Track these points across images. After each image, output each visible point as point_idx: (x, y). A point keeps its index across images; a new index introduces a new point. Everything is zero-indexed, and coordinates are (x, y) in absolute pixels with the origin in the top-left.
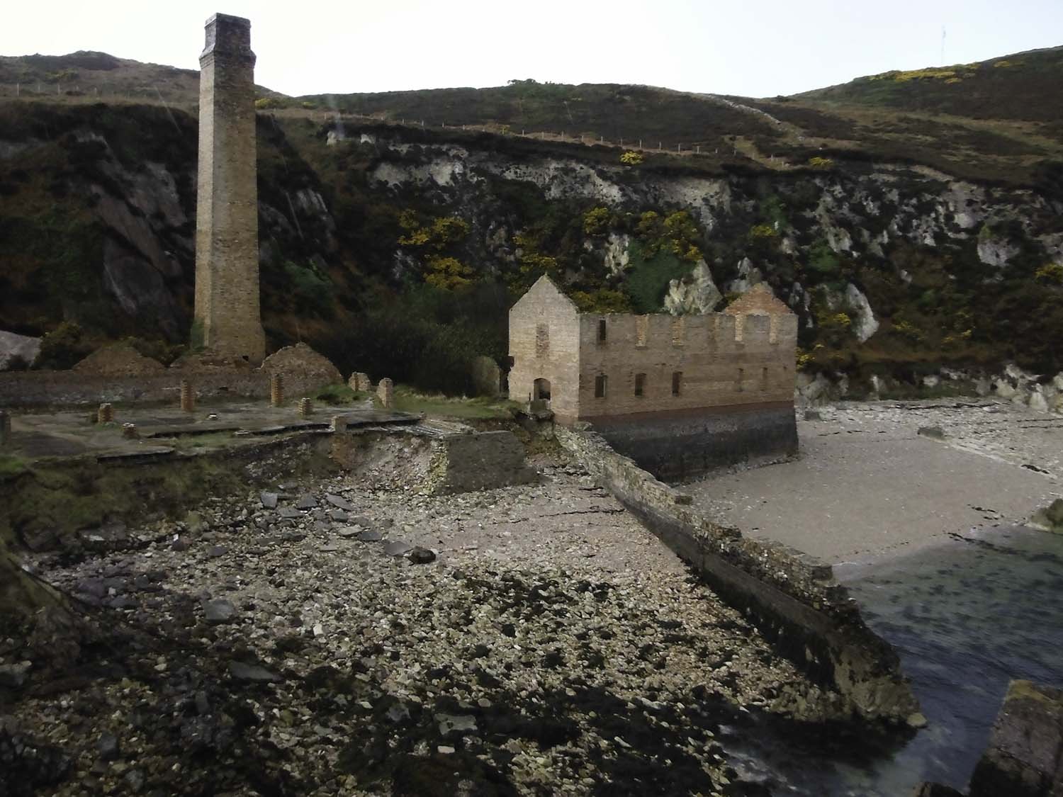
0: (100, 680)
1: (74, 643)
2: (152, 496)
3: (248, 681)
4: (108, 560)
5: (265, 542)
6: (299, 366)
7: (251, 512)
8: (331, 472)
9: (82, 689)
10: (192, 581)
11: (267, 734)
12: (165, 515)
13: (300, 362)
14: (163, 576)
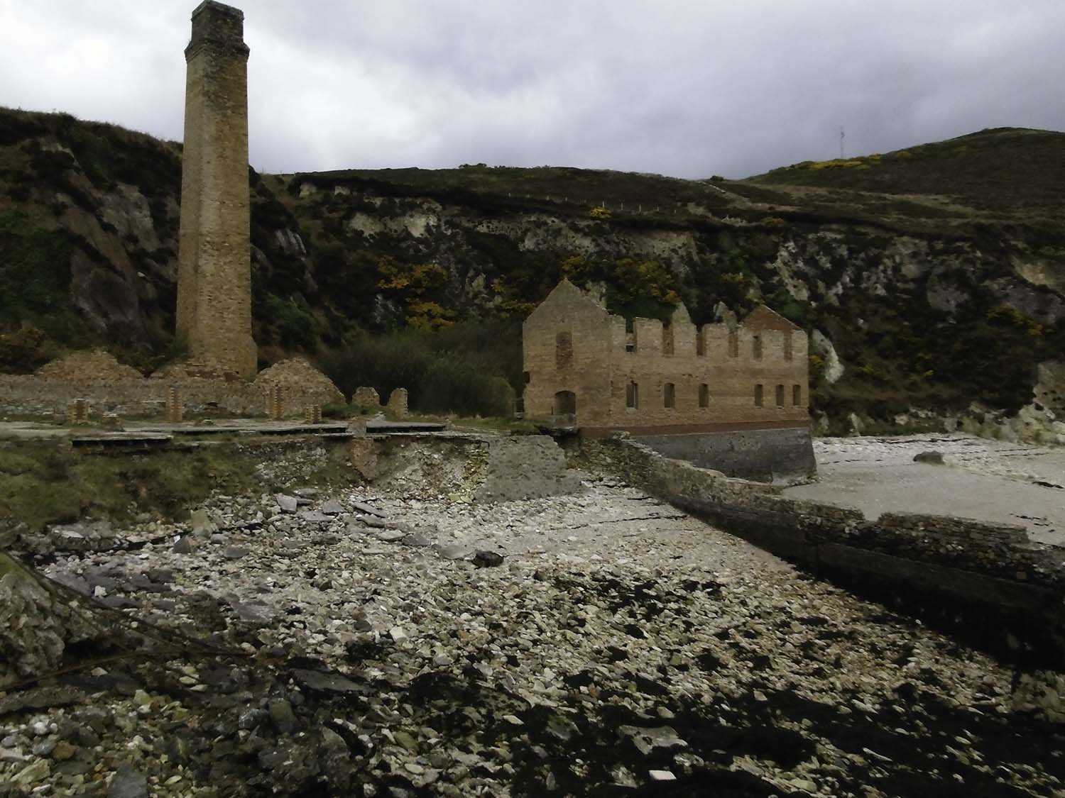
0: (96, 695)
1: (53, 635)
2: (143, 492)
3: (328, 693)
4: (88, 562)
5: (294, 545)
6: (296, 383)
7: (268, 515)
8: (350, 482)
9: (68, 706)
10: (208, 583)
11: (384, 766)
12: (160, 516)
13: (296, 378)
14: (168, 576)
